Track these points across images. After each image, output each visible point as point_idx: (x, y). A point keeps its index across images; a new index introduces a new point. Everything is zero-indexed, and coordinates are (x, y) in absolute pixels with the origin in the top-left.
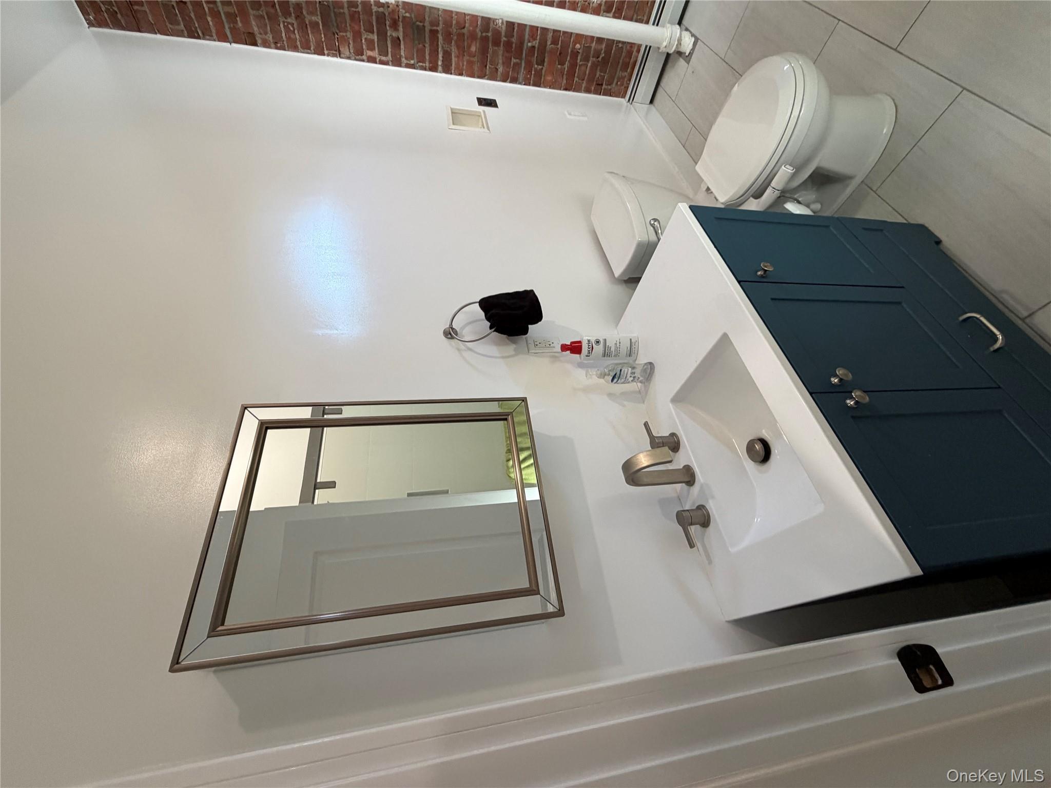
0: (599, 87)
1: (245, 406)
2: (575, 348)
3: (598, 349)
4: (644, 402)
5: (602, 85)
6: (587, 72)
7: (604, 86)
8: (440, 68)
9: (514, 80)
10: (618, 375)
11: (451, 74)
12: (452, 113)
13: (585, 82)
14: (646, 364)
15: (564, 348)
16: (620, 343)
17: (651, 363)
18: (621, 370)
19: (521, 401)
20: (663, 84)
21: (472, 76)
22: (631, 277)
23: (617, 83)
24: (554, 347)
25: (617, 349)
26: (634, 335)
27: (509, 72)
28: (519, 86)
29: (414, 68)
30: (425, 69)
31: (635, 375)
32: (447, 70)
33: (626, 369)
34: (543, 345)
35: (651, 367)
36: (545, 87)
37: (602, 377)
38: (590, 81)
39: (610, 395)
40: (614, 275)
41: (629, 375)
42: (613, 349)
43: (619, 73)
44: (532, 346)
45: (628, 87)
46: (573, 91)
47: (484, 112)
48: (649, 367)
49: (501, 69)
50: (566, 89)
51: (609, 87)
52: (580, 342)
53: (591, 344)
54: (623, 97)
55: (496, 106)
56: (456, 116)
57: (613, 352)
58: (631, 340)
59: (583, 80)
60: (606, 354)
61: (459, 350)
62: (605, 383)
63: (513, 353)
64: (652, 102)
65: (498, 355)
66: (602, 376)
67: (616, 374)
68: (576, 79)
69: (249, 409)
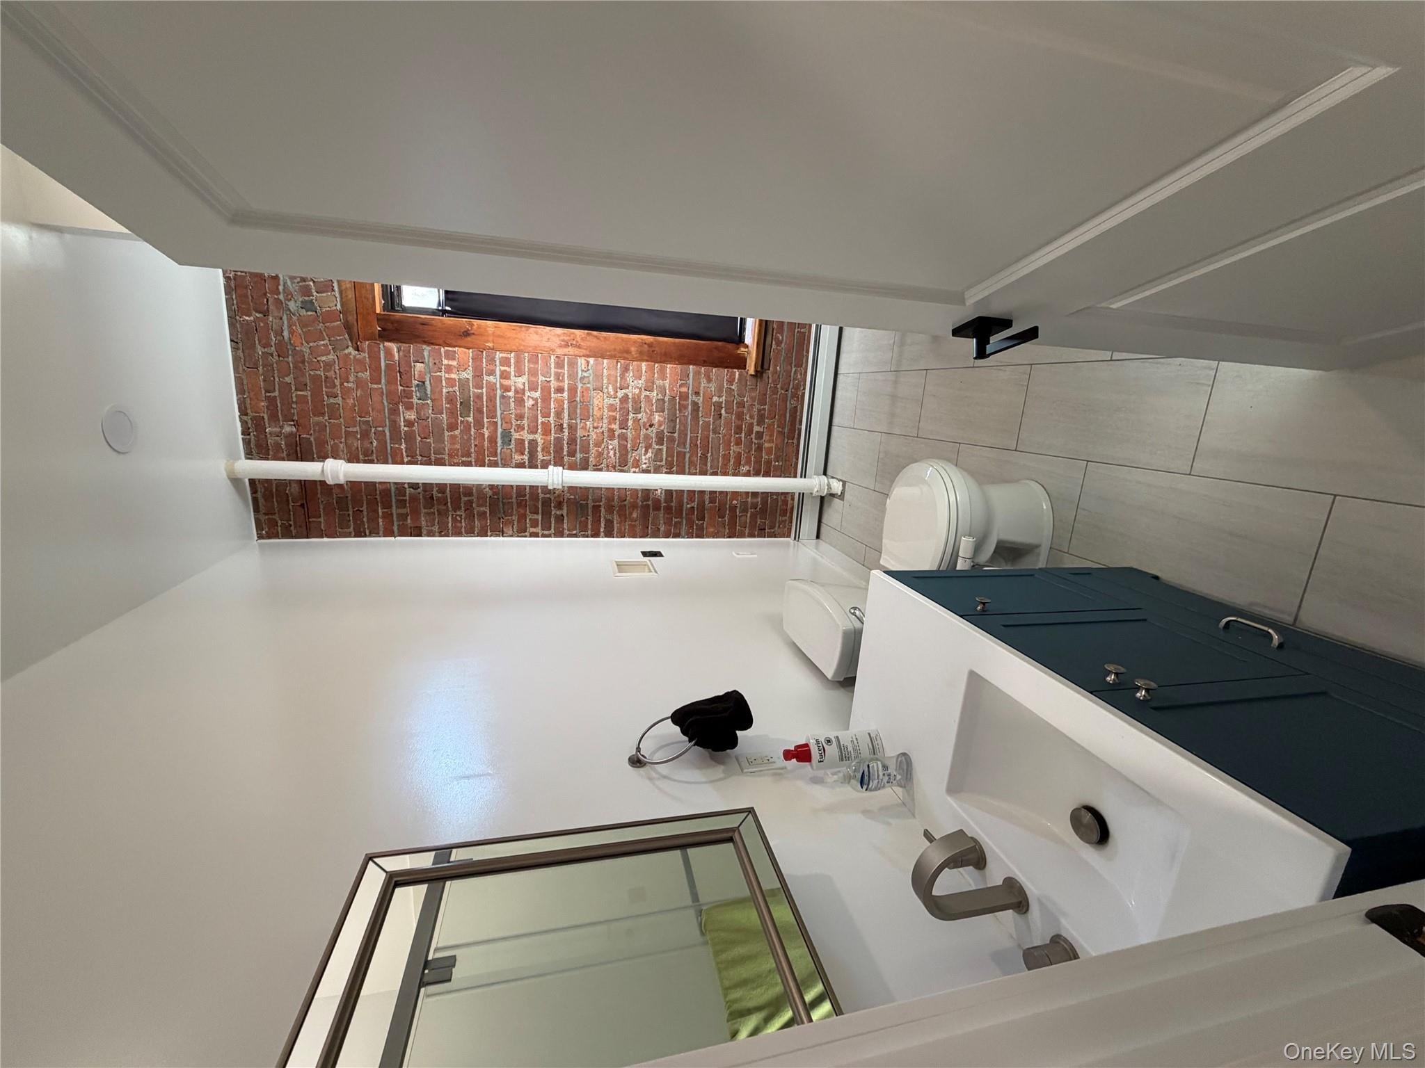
0: (763, 532)
1: (370, 856)
2: (801, 754)
3: (832, 750)
4: (914, 816)
5: (765, 529)
6: (748, 521)
7: (767, 530)
8: (602, 534)
9: (677, 535)
10: (866, 773)
11: (613, 537)
12: (618, 565)
13: (747, 529)
14: (899, 755)
15: (788, 755)
16: (856, 739)
17: (904, 754)
18: (868, 766)
19: (747, 814)
20: (824, 520)
21: (634, 536)
22: (846, 676)
23: (779, 526)
24: (774, 762)
25: (856, 748)
26: (872, 727)
27: (671, 529)
28: (683, 540)
29: (577, 537)
30: (587, 537)
31: (889, 771)
32: (609, 534)
33: (875, 764)
34: (759, 763)
35: (906, 759)
36: (708, 538)
37: (847, 781)
38: (753, 526)
39: (866, 812)
40: (826, 677)
41: (881, 774)
42: (850, 748)
43: (779, 518)
44: (744, 764)
45: (791, 528)
46: (738, 538)
47: (650, 561)
48: (903, 758)
49: (662, 529)
50: (729, 537)
51: (773, 531)
52: (806, 745)
53: (821, 745)
54: (789, 536)
55: (661, 555)
56: (621, 566)
57: (852, 752)
58: (869, 734)
59: (745, 527)
60: (844, 756)
61: (651, 779)
62: (852, 792)
63: (722, 775)
64: (818, 537)
65: (704, 780)
66: (847, 779)
67: (863, 773)
68: (738, 527)
69: (375, 860)
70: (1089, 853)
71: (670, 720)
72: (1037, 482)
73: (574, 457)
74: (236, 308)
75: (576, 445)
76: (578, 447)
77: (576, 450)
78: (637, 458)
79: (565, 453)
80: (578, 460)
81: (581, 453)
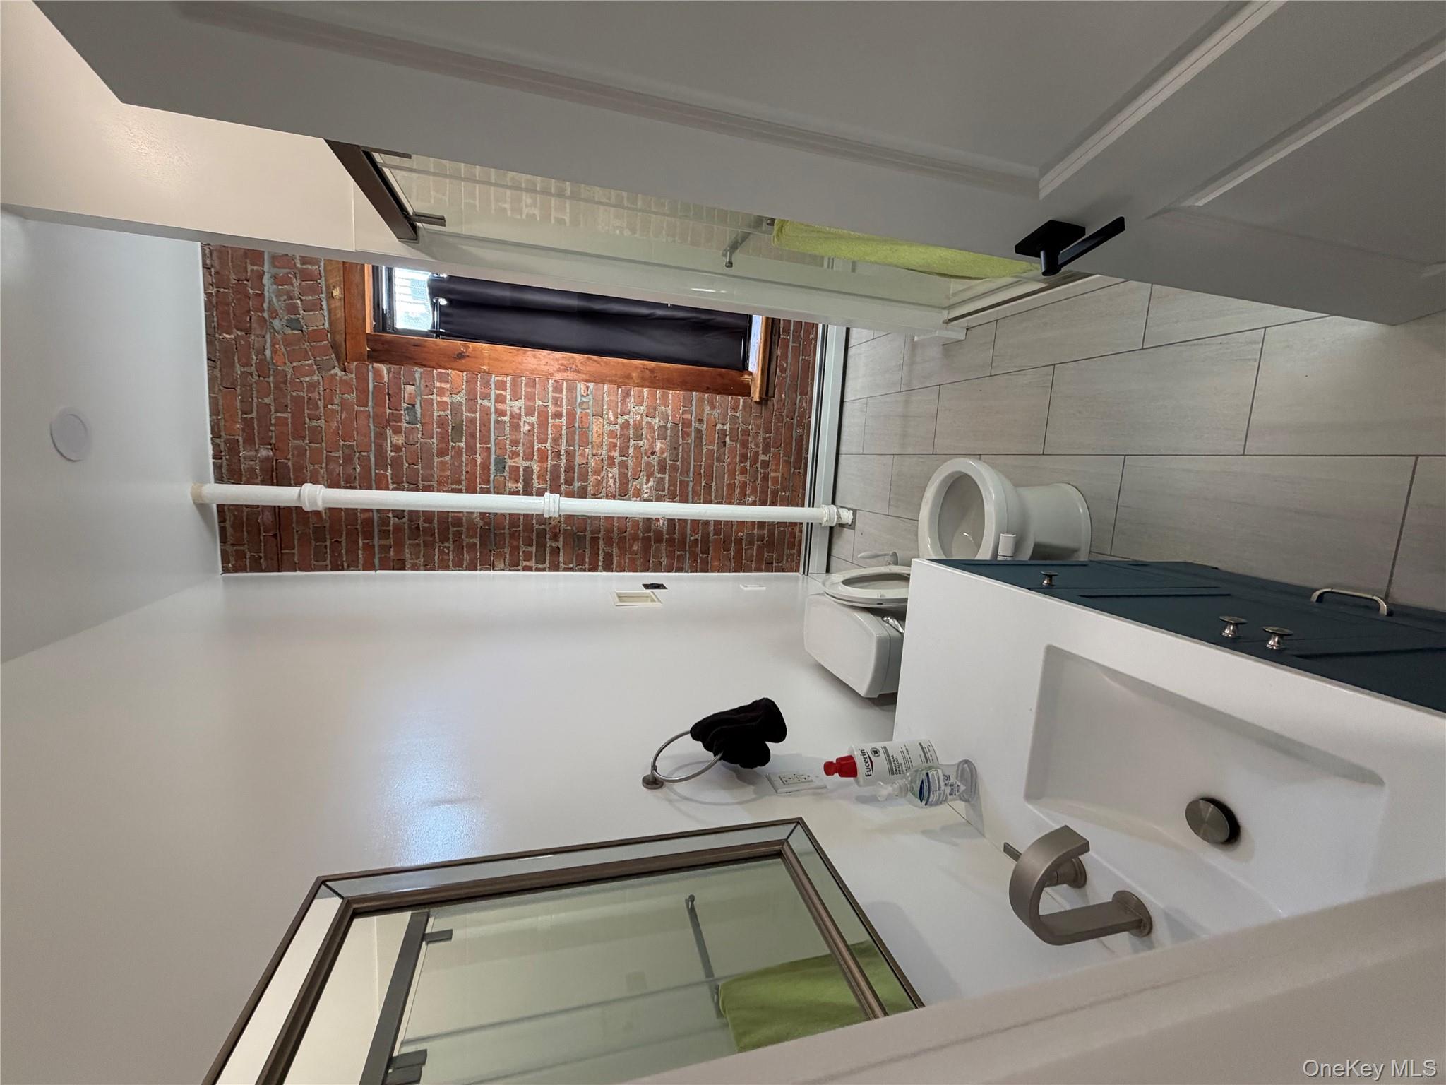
0: (770, 565)
1: (324, 879)
2: (844, 767)
3: (880, 763)
4: (983, 835)
5: (772, 563)
6: (755, 554)
7: (774, 564)
8: (600, 568)
9: (680, 570)
10: (926, 784)
11: (612, 571)
12: (619, 597)
13: (753, 563)
14: (960, 763)
15: (830, 768)
16: (906, 749)
17: (966, 762)
18: (927, 774)
19: (794, 825)
20: (834, 552)
21: (635, 570)
22: (881, 693)
23: (787, 560)
24: (812, 781)
25: (907, 761)
26: (923, 737)
27: (673, 563)
28: (686, 574)
29: (573, 571)
30: (585, 571)
31: (951, 781)
32: (608, 568)
33: (934, 772)
34: (794, 782)
35: (969, 766)
36: (712, 571)
37: (903, 794)
38: (760, 560)
39: (926, 833)
40: (860, 695)
41: (942, 784)
42: (901, 761)
43: (787, 551)
44: (778, 783)
45: (799, 562)
46: (744, 572)
47: (653, 592)
48: (966, 766)
49: (664, 562)
50: (735, 571)
51: (780, 565)
52: (850, 758)
53: (867, 756)
54: (797, 570)
55: (664, 588)
56: (621, 597)
57: (904, 766)
58: (920, 744)
59: (752, 561)
60: (894, 770)
61: (670, 801)
62: (910, 809)
63: (754, 796)
64: (828, 571)
65: (730, 801)
66: (904, 791)
67: (922, 782)
68: (743, 561)
69: (328, 883)
70: (1216, 858)
71: (689, 735)
72: (1069, 484)
73: (571, 485)
74: (216, 326)
75: (574, 473)
76: (576, 474)
77: (574, 477)
78: (638, 487)
79: (562, 481)
80: (576, 489)
81: (579, 480)
